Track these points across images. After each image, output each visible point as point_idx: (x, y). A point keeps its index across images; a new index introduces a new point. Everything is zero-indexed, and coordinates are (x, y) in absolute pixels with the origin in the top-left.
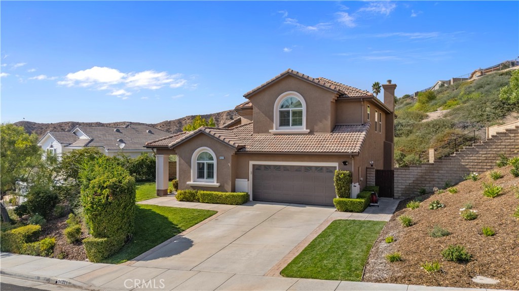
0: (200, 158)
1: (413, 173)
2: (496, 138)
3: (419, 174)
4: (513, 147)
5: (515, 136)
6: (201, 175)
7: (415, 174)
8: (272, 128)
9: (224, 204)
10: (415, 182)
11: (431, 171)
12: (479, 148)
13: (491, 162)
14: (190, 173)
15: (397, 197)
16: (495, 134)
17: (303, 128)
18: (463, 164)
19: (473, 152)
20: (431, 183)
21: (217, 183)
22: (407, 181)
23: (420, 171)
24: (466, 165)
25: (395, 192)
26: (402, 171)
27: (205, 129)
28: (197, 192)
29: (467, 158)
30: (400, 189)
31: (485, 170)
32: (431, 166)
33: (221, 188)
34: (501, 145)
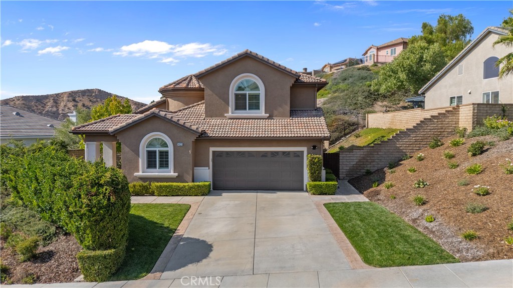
0: (150, 144)
1: (357, 156)
2: (423, 123)
3: (362, 156)
4: (436, 130)
5: (437, 122)
6: (151, 164)
7: (358, 156)
8: (227, 112)
9: (187, 195)
10: (358, 163)
11: (372, 153)
12: (410, 132)
13: (420, 144)
14: (138, 162)
15: (342, 178)
16: (423, 120)
17: (262, 112)
18: (398, 145)
19: (405, 136)
20: (372, 163)
21: (174, 173)
22: (351, 163)
23: (362, 153)
24: (400, 147)
25: (340, 173)
26: (347, 153)
27: (159, 112)
28: (150, 185)
29: (401, 140)
30: (345, 171)
31: (415, 151)
32: (371, 148)
33: (179, 179)
34: (427, 129)
